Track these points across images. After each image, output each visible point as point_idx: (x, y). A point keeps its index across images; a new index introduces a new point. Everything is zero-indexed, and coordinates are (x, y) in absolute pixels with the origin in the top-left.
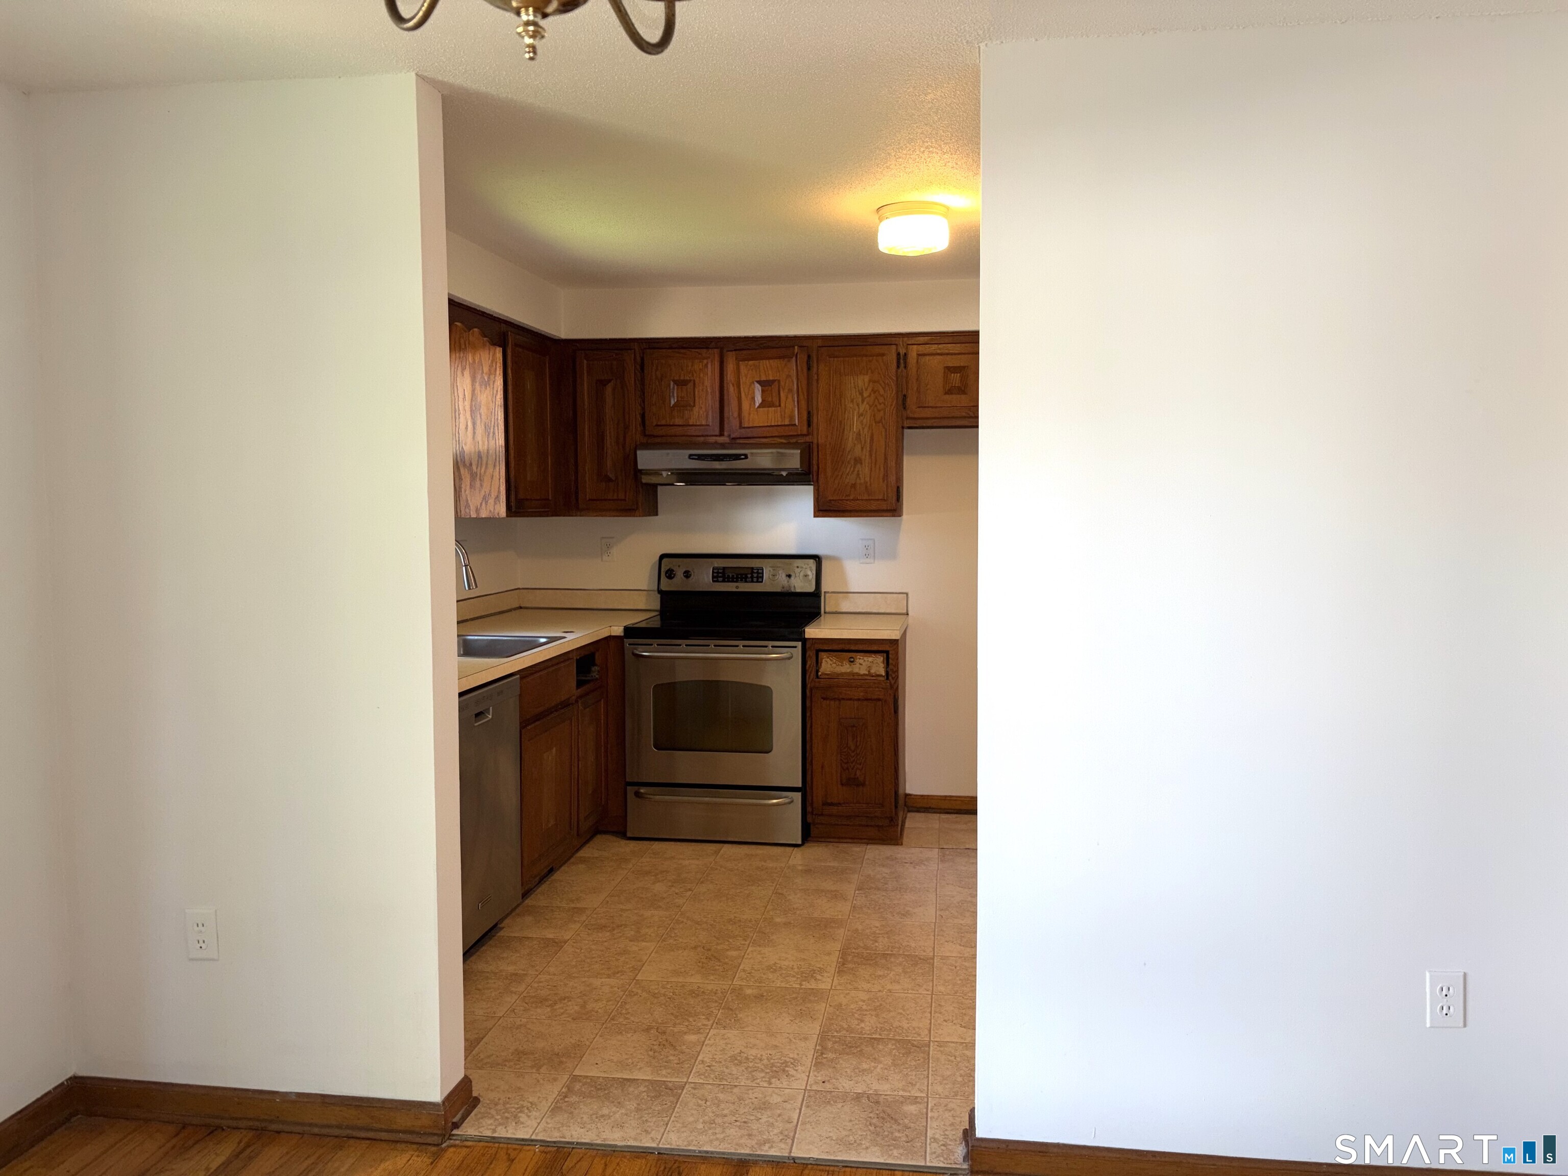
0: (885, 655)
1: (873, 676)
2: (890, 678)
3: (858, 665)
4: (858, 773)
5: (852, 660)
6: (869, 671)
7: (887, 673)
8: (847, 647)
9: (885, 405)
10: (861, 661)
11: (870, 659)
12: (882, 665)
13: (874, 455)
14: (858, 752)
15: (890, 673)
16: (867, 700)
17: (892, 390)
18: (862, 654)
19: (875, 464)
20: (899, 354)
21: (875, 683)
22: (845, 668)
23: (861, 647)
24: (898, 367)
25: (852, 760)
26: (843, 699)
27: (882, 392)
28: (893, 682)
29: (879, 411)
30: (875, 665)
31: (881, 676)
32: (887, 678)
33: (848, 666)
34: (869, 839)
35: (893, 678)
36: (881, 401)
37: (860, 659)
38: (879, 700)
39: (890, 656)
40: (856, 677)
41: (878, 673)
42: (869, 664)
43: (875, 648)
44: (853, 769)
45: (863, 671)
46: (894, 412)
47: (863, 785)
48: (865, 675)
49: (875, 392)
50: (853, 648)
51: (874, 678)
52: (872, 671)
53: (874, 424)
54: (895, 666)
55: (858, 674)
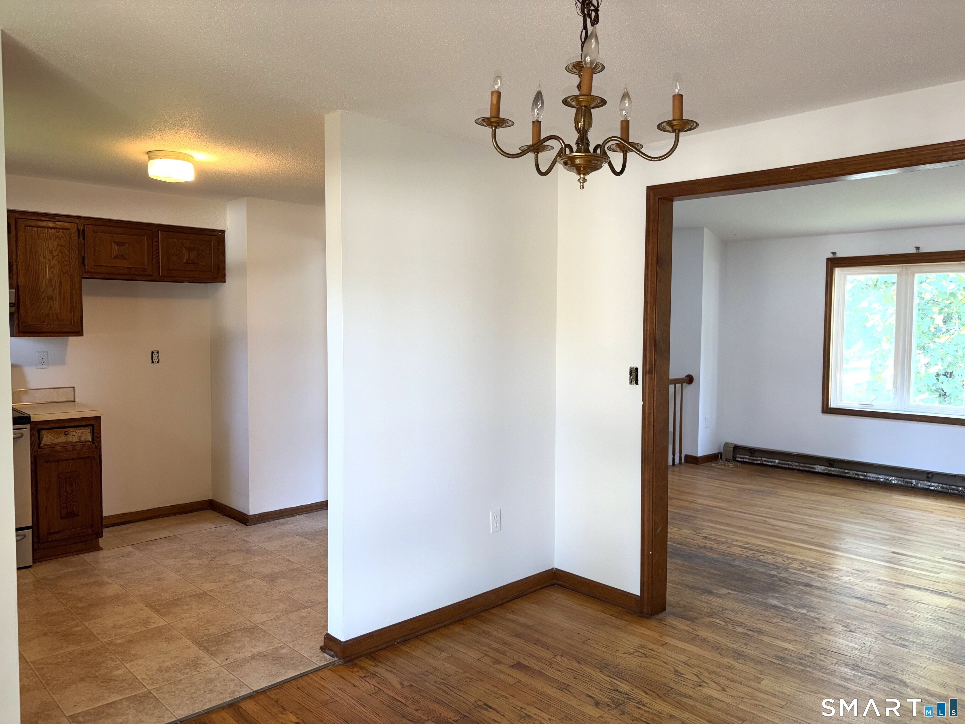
0: (91, 427)
1: (82, 442)
2: (95, 442)
3: (71, 436)
4: (74, 508)
5: (67, 433)
6: (80, 439)
7: (93, 439)
8: (63, 425)
9: (70, 262)
10: (73, 433)
11: (81, 431)
12: (89, 434)
13: (62, 294)
14: (74, 494)
15: (95, 438)
16: (78, 458)
17: (76, 253)
18: (75, 428)
19: (64, 300)
20: (78, 230)
21: (84, 447)
22: (62, 439)
23: (73, 424)
24: (79, 238)
25: (70, 500)
26: (61, 460)
27: (67, 253)
28: (97, 444)
29: (66, 266)
30: (86, 435)
31: (89, 441)
32: (93, 443)
33: (64, 437)
34: (79, 551)
35: (97, 442)
36: (67, 259)
37: (73, 432)
38: (88, 457)
39: (95, 427)
40: (70, 444)
41: (87, 440)
42: (80, 434)
43: (84, 423)
44: (70, 506)
45: (75, 439)
46: (77, 267)
47: (78, 515)
48: (77, 442)
49: (61, 253)
50: (67, 425)
51: (83, 443)
52: (82, 439)
53: (62, 275)
54: (98, 434)
55: (71, 442)
